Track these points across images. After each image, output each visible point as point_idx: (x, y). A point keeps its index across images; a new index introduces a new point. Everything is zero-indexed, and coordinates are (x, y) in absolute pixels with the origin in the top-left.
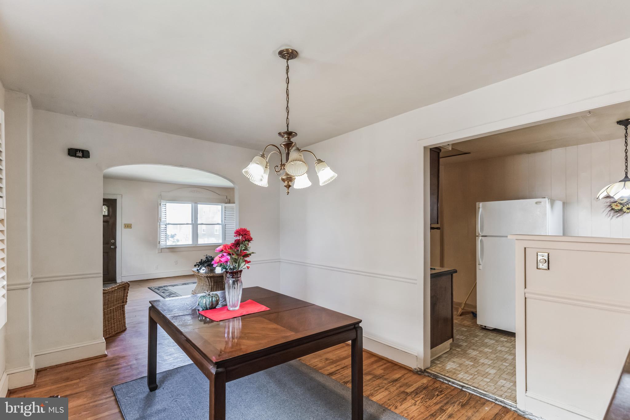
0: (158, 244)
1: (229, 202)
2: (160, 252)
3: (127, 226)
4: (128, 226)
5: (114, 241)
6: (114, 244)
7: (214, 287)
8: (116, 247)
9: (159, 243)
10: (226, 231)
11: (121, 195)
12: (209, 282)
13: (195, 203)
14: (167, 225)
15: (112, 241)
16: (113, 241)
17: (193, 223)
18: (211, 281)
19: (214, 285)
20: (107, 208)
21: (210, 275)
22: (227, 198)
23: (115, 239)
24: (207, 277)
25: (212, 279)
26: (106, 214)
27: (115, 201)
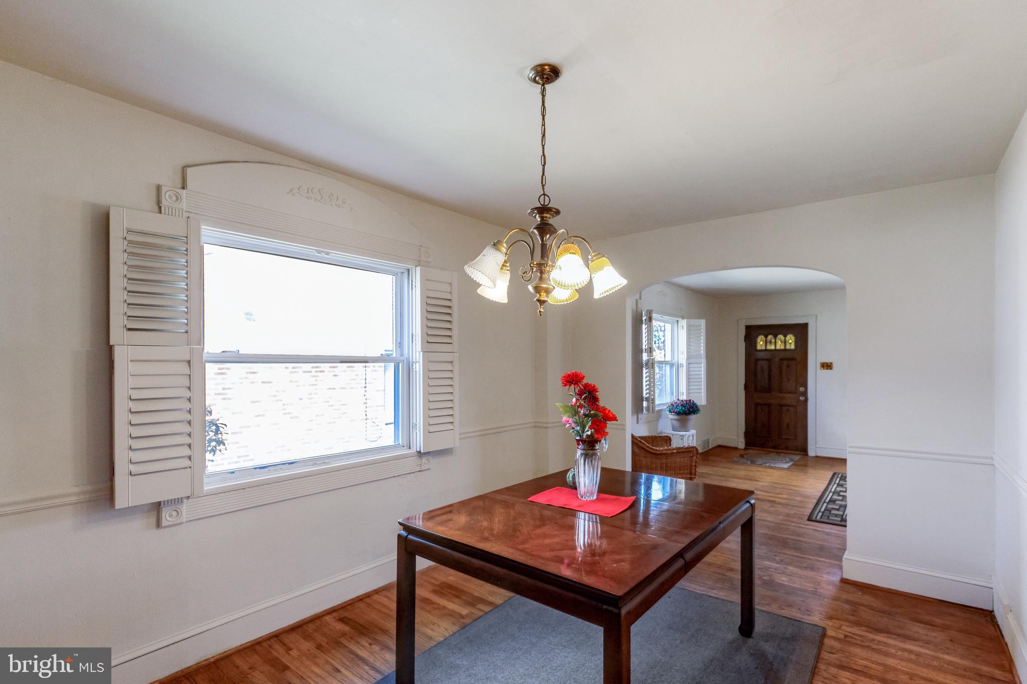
3: (824, 366)
5: (804, 389)
6: (805, 394)
11: (815, 317)
15: (802, 389)
20: (794, 337)
23: (806, 384)
26: (793, 347)
27: (805, 326)
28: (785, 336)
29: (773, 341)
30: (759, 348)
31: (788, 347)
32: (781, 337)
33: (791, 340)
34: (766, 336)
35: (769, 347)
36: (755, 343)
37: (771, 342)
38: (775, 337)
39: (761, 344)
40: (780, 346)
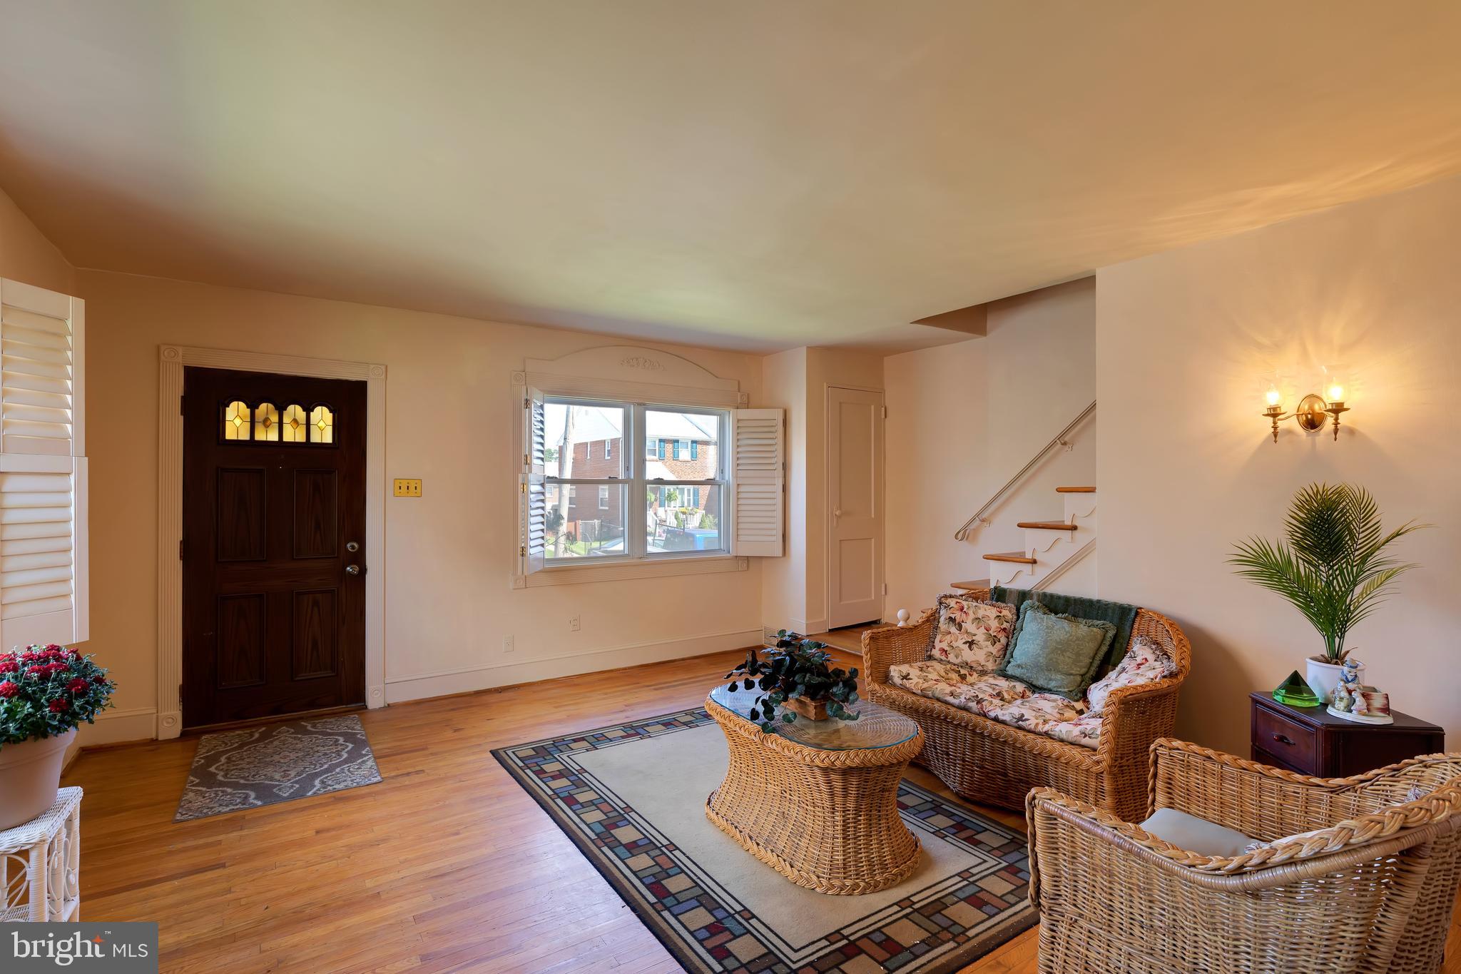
0: (520, 558)
1: (747, 405)
2: (524, 586)
3: (404, 489)
4: (409, 488)
5: (356, 545)
6: (359, 558)
7: (856, 821)
8: (363, 571)
9: (523, 555)
10: (741, 508)
11: (383, 368)
12: (832, 795)
13: (640, 404)
14: (547, 486)
15: (351, 546)
16: (353, 547)
17: (632, 477)
18: (845, 789)
19: (858, 810)
20: (331, 415)
21: (848, 762)
22: (739, 391)
23: (360, 536)
24: (826, 771)
25: (854, 781)
26: (328, 438)
27: (359, 389)
28: (308, 410)
29: (274, 418)
30: (230, 434)
31: (315, 438)
32: (296, 411)
33: (323, 424)
34: (253, 406)
35: (260, 436)
36: (220, 422)
37: (266, 423)
38: (281, 409)
39: (236, 421)
40: (293, 435)
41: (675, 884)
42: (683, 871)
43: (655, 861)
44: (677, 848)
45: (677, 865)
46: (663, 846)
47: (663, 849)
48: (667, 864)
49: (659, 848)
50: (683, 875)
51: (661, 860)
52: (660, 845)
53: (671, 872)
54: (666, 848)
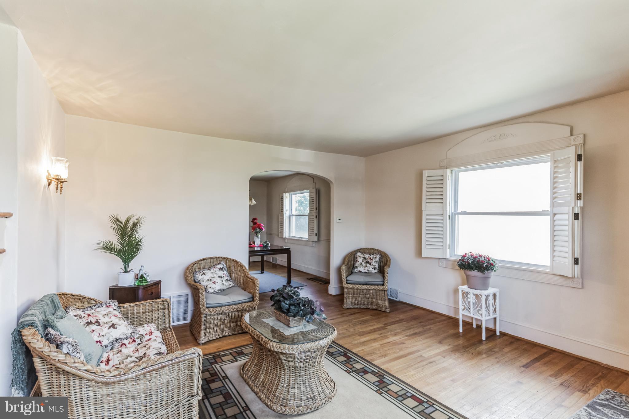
41: (342, 359)
42: (341, 362)
43: (353, 366)
44: (346, 371)
45: (344, 364)
46: (352, 372)
47: (352, 371)
48: (347, 365)
49: (353, 371)
50: (340, 361)
51: (351, 367)
52: (353, 372)
53: (345, 362)
54: (350, 371)
